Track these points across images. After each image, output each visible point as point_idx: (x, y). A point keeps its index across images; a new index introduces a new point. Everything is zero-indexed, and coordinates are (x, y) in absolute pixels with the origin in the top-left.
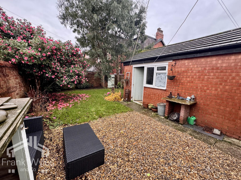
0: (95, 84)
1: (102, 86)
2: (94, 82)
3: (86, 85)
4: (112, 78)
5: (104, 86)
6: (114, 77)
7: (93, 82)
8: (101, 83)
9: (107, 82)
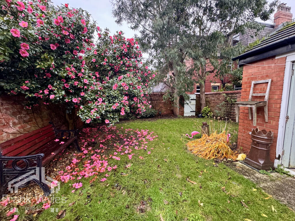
0: (164, 111)
1: (175, 113)
2: (162, 107)
3: (151, 112)
4: (191, 100)
5: (178, 114)
6: (195, 98)
7: (160, 107)
8: (173, 109)
9: (184, 107)
